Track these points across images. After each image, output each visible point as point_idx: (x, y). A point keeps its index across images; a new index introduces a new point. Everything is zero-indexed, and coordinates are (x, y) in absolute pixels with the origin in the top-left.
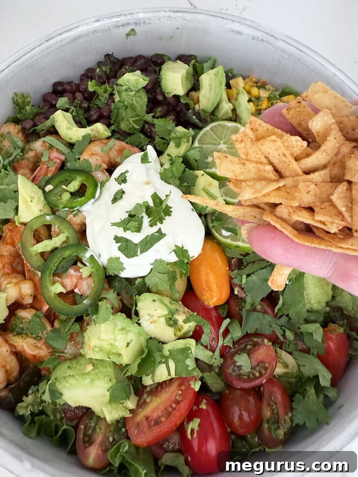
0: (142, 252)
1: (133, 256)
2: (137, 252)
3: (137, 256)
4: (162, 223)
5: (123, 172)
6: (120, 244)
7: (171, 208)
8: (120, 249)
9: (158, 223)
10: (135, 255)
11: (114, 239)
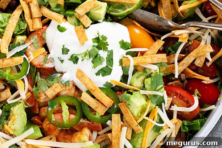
0: (112, 67)
1: (111, 72)
2: (110, 68)
3: (112, 69)
4: (108, 45)
5: (62, 48)
6: (101, 74)
7: (103, 35)
8: (103, 76)
9: (107, 46)
10: (111, 70)
11: (97, 75)
